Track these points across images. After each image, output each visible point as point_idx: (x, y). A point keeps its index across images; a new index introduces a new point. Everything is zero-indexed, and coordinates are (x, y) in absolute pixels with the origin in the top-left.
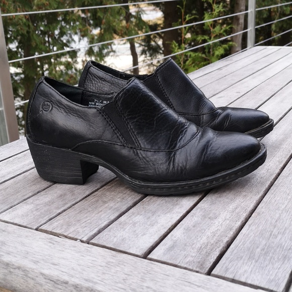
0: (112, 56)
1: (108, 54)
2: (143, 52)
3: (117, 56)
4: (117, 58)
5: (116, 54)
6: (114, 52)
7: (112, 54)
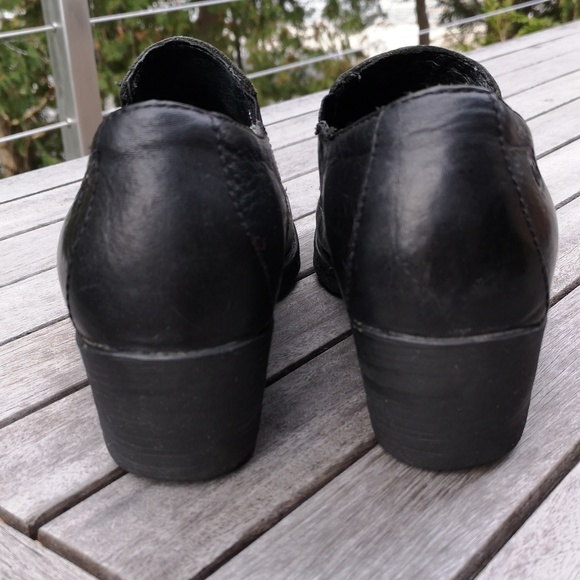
0: (379, 25)
1: (371, 20)
2: (445, 18)
3: (390, 24)
4: (390, 29)
5: (387, 21)
6: (385, 15)
7: (379, 20)
